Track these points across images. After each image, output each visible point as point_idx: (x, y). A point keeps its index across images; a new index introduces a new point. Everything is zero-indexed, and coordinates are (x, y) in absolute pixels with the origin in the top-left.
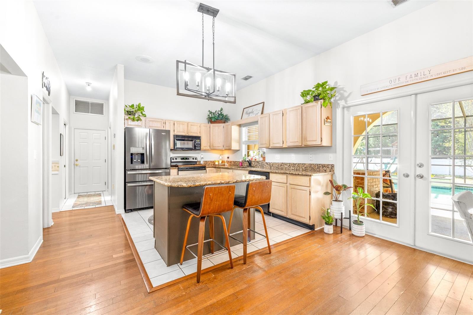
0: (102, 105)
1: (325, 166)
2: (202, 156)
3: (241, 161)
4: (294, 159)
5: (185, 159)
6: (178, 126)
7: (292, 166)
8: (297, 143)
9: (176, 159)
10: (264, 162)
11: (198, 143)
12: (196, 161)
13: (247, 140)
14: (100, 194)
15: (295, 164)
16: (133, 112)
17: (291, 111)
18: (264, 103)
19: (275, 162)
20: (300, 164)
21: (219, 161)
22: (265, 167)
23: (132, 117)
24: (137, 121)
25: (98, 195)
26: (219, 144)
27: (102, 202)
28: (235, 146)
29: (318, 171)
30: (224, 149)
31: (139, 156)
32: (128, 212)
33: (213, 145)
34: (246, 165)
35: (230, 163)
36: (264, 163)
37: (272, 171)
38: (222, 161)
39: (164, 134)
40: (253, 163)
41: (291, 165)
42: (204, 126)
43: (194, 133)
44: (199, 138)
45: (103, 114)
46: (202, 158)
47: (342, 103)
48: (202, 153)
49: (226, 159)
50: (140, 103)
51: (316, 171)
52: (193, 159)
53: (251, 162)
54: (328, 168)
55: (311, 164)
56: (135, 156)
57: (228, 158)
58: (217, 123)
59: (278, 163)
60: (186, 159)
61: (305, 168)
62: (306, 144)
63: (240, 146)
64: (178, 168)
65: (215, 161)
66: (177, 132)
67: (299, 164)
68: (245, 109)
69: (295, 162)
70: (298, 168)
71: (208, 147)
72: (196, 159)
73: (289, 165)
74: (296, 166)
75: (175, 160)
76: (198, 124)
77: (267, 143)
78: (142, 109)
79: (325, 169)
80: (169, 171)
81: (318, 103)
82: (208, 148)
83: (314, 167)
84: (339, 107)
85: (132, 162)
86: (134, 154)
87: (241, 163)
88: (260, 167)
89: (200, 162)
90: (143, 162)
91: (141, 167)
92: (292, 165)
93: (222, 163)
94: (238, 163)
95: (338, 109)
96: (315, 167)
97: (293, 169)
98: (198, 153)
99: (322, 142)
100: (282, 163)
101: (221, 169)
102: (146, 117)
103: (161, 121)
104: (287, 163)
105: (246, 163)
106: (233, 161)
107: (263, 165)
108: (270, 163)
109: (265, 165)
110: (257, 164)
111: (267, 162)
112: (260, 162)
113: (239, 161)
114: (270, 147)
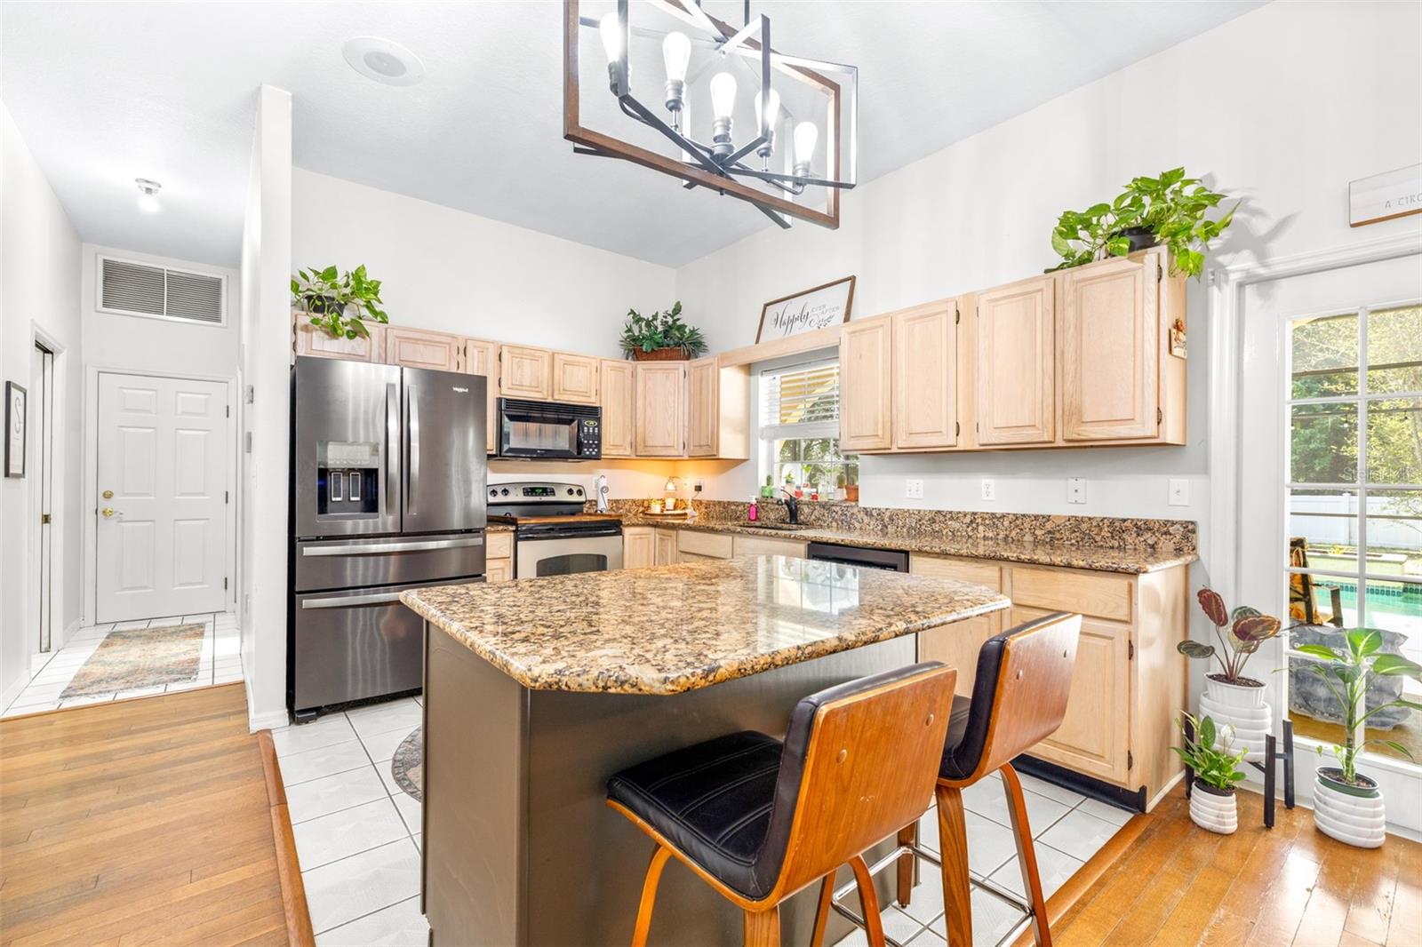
0: (215, 286)
1: (1149, 529)
2: (603, 483)
3: (754, 502)
4: (991, 498)
5: (541, 494)
6: (515, 367)
7: (986, 525)
8: (1031, 431)
9: (505, 492)
10: (852, 506)
11: (591, 431)
12: (582, 499)
13: (777, 422)
14: (201, 626)
15: (998, 518)
16: (333, 299)
17: (997, 300)
18: (853, 279)
19: (906, 508)
20: (1024, 516)
21: (664, 505)
22: (857, 525)
23: (327, 319)
24: (350, 338)
25: (191, 629)
26: (669, 435)
27: (201, 666)
28: (730, 447)
29: (1112, 548)
30: (686, 457)
31: (355, 481)
32: (306, 721)
33: (644, 442)
34: (772, 516)
35: (706, 508)
36: (855, 510)
37: (928, 549)
38: (677, 500)
39: (461, 390)
40: (806, 510)
41: (979, 520)
42: (614, 369)
43: (576, 393)
44: (593, 412)
45: (219, 321)
46: (604, 490)
47: (1240, 264)
48: (602, 472)
49: (689, 494)
50: (363, 268)
51: (1102, 546)
52: (570, 492)
53: (796, 507)
54: (1168, 536)
55: (1079, 521)
56: (337, 481)
57: (699, 488)
58: (661, 359)
59: (919, 512)
60: (545, 491)
61: (1049, 532)
62: (1075, 437)
63: (749, 444)
64: (514, 528)
65: (650, 501)
66: (510, 386)
67: (1016, 517)
68: (768, 308)
69: (999, 510)
70: (1013, 534)
71: (625, 449)
72: (580, 493)
73: (971, 521)
74: (1006, 523)
75: (500, 498)
76: (589, 360)
77: (880, 433)
78: (374, 288)
79: (1150, 542)
80: (479, 541)
81: (1142, 262)
82: (628, 452)
83: (1096, 530)
84: (1227, 281)
85: (326, 505)
86: (335, 470)
87: (753, 509)
88: (834, 524)
89: (594, 503)
90: (371, 505)
91: (366, 526)
92: (984, 519)
93: (675, 508)
94: (741, 508)
95: (1220, 288)
96: (1101, 530)
97: (991, 535)
98: (590, 472)
99: (1161, 425)
100: (939, 512)
101: (681, 532)
102: (387, 323)
103: (449, 344)
104: (960, 513)
105: (777, 509)
106: (719, 502)
107: (851, 518)
108: (879, 509)
109: (859, 517)
110: (824, 515)
111: (865, 509)
112: (834, 508)
113: (745, 501)
114: (895, 449)
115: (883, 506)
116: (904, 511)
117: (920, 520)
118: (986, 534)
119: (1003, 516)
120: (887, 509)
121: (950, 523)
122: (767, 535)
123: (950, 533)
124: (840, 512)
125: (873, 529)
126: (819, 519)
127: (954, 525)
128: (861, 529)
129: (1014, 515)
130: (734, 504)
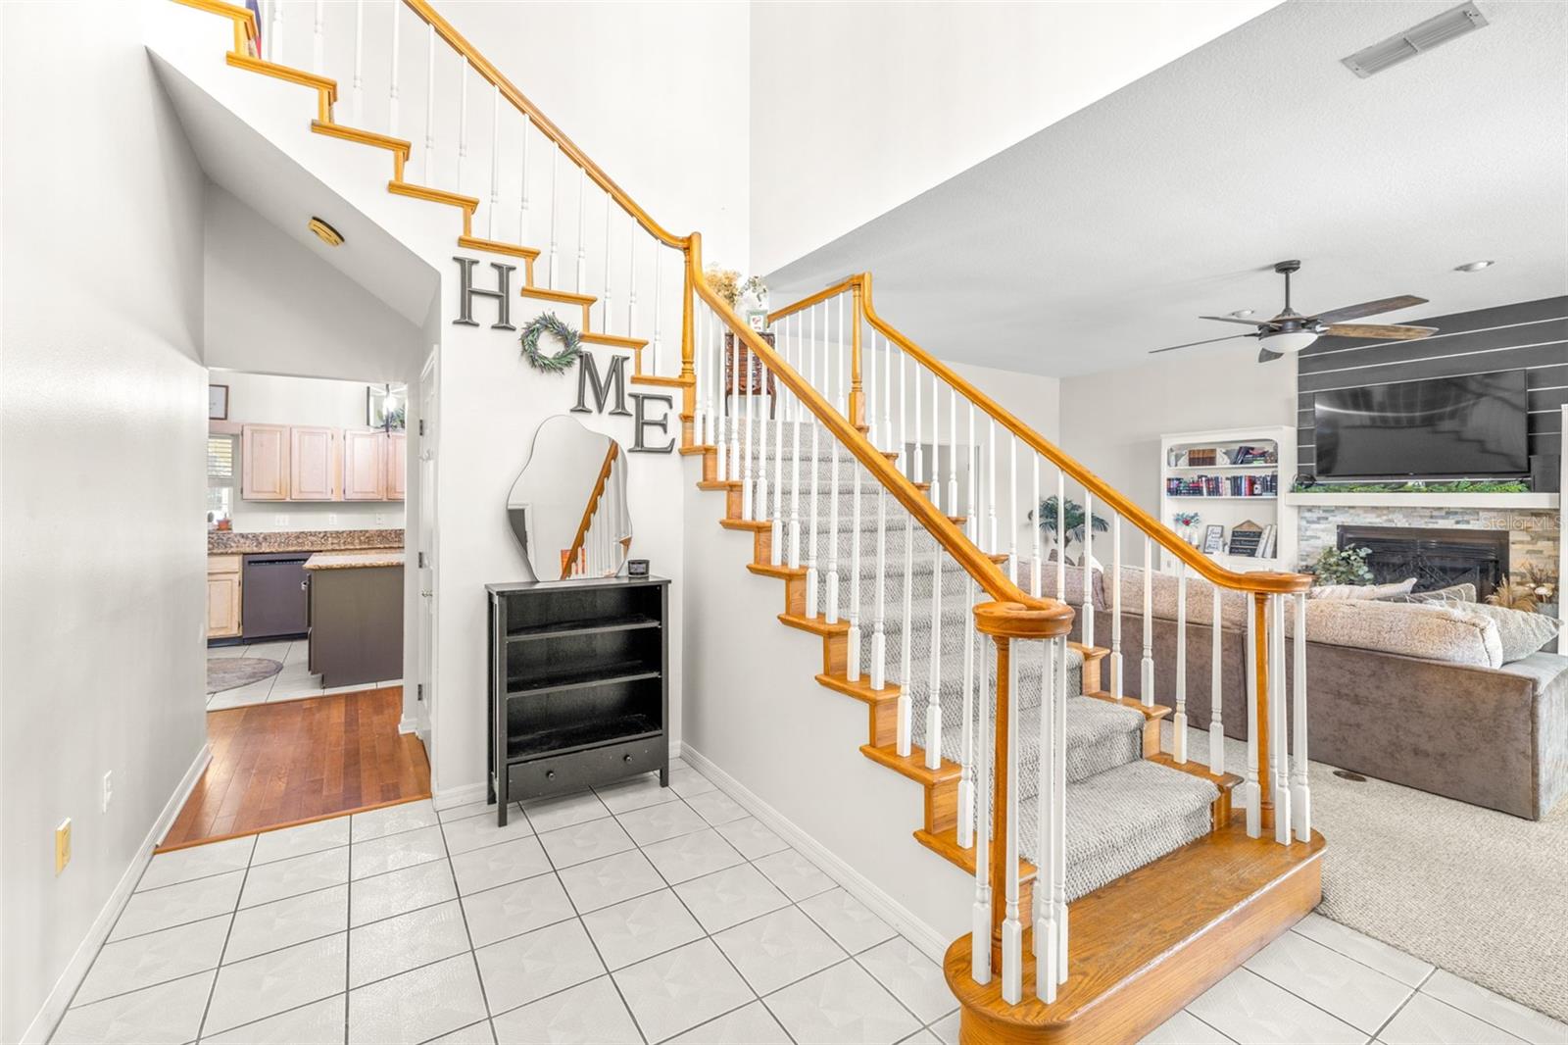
4: (334, 523)
7: (332, 537)
8: (373, 495)
15: (340, 533)
18: (226, 388)
19: (277, 531)
20: (354, 531)
36: (230, 535)
41: (328, 535)
51: (391, 542)
55: (381, 531)
61: (368, 537)
69: (341, 529)
70: (349, 538)
73: (324, 535)
74: (345, 535)
77: (278, 490)
83: (389, 535)
92: (331, 534)
97: (335, 540)
100: (301, 532)
104: (316, 532)
107: (227, 540)
108: (254, 533)
109: (236, 540)
111: (241, 534)
114: (288, 500)
115: (257, 531)
116: (275, 534)
118: (333, 542)
119: (343, 532)
120: (261, 533)
121: (309, 538)
124: (216, 537)
125: (249, 546)
127: (314, 538)
129: (349, 531)
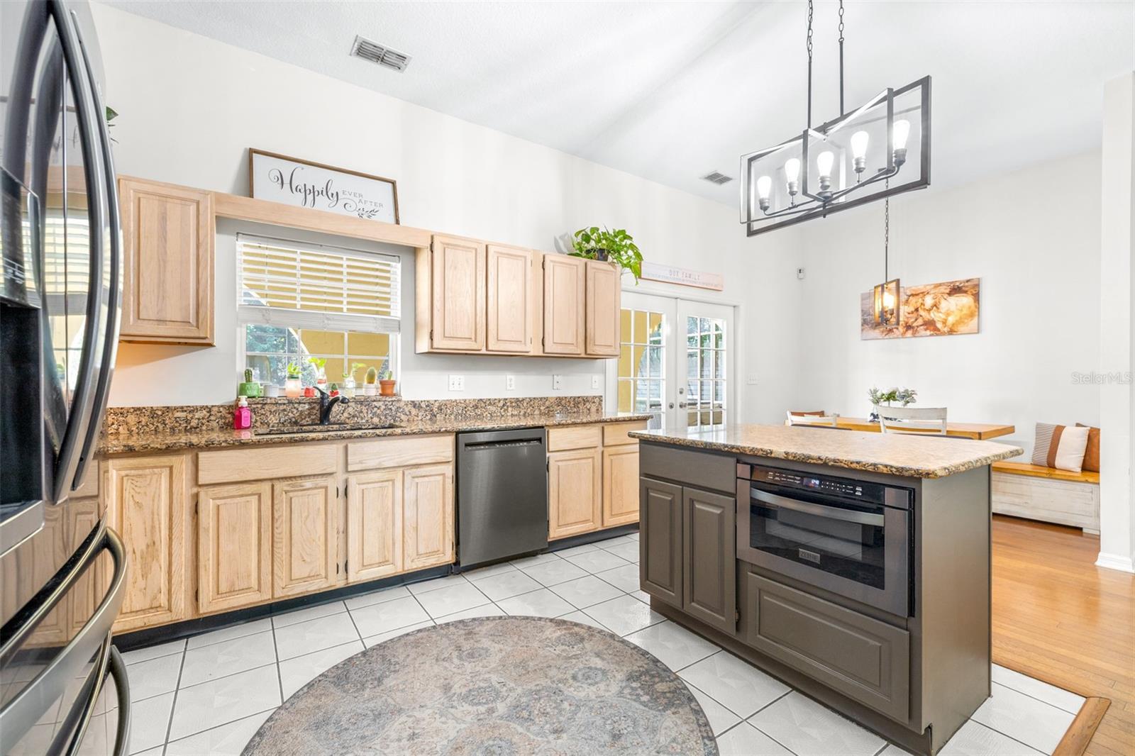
1: (588, 401)
4: (513, 388)
7: (512, 407)
10: (393, 401)
15: (520, 402)
18: (392, 183)
19: (453, 399)
20: (534, 398)
29: (574, 412)
34: (273, 420)
36: (402, 404)
41: (509, 404)
51: (570, 413)
53: (330, 404)
55: (560, 399)
59: (465, 401)
61: (548, 407)
67: (530, 400)
68: (257, 159)
69: (521, 396)
73: (504, 405)
74: (525, 404)
79: (588, 407)
83: (568, 404)
92: (512, 403)
94: (198, 415)
96: (570, 403)
97: (516, 413)
100: (480, 400)
104: (496, 399)
105: (284, 410)
106: (136, 409)
107: (397, 411)
108: (428, 401)
109: (407, 410)
110: (362, 412)
111: (413, 402)
112: (375, 403)
113: (210, 404)
114: (484, 351)
115: (431, 398)
116: (452, 401)
117: (465, 408)
118: (513, 413)
119: (523, 400)
120: (436, 401)
121: (488, 407)
122: (408, 434)
123: (489, 415)
124: (383, 407)
125: (421, 420)
126: (353, 417)
128: (408, 420)
129: (530, 398)
130: (182, 409)
